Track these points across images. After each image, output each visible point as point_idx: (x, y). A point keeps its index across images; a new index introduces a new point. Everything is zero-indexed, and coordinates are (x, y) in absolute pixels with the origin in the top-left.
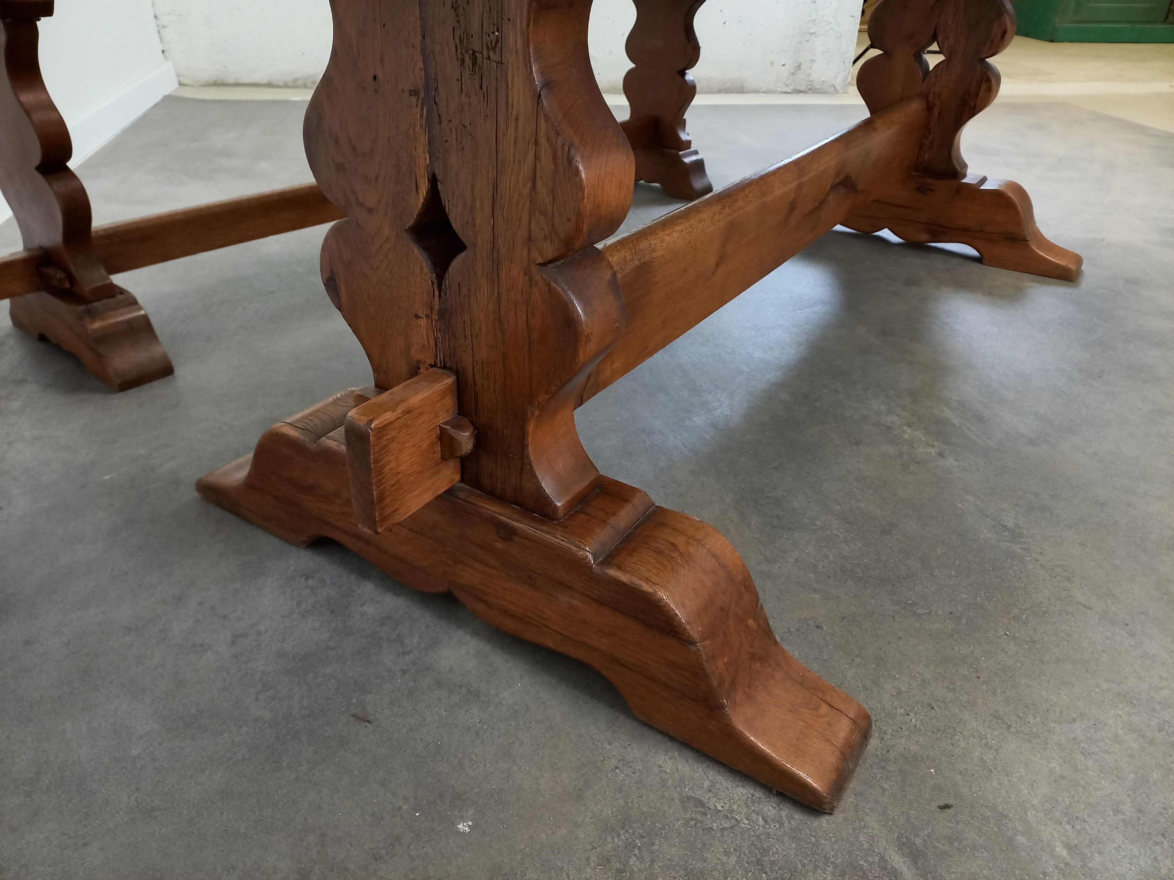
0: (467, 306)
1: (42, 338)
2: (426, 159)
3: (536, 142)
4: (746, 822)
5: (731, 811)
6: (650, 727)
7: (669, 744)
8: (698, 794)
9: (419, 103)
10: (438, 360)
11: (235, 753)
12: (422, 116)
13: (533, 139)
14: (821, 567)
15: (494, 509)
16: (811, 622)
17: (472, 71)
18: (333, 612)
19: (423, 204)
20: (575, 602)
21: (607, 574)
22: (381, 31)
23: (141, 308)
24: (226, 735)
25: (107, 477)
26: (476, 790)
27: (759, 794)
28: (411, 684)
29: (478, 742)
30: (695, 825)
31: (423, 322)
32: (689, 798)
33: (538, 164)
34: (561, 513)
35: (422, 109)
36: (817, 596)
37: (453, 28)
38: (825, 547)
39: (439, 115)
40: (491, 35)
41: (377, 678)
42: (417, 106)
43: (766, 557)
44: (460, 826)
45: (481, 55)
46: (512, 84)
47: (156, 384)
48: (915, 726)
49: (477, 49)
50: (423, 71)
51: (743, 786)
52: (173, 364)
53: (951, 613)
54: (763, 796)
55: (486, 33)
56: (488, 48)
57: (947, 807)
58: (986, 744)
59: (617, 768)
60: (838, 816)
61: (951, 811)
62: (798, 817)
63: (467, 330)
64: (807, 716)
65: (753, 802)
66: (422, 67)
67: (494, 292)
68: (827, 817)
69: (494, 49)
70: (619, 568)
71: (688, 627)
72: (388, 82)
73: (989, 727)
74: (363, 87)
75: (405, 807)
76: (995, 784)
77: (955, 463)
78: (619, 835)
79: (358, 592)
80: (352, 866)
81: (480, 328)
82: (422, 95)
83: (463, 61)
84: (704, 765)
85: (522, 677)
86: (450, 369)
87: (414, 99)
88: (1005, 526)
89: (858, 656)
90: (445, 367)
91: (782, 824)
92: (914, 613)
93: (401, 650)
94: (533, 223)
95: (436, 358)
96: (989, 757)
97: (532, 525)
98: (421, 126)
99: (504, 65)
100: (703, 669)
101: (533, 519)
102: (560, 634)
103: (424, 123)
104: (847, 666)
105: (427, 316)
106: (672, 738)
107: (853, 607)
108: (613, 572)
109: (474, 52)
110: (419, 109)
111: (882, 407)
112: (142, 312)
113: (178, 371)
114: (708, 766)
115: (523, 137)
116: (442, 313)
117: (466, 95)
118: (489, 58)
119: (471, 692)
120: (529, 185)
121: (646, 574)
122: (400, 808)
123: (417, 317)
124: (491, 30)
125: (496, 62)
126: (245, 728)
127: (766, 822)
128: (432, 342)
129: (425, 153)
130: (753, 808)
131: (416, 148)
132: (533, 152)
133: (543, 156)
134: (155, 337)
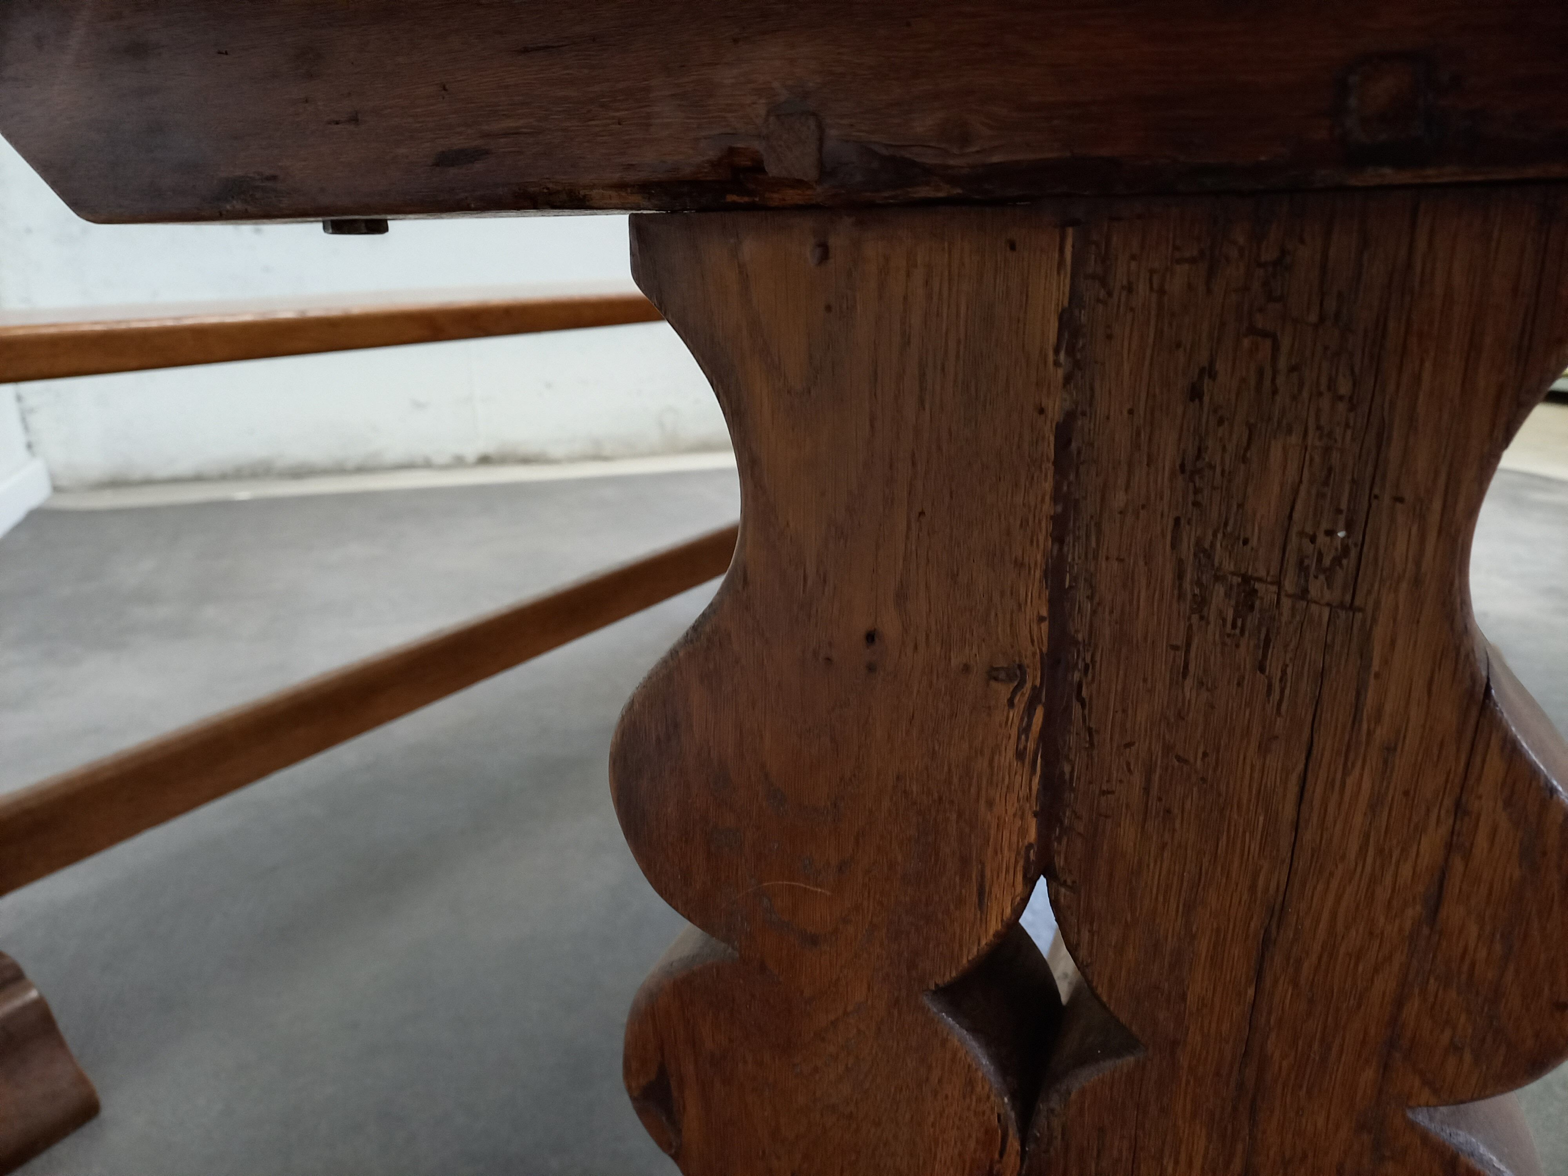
2: (1023, 832)
3: (1459, 809)
9: (1021, 701)
12: (1026, 730)
13: (1448, 802)
17: (1234, 626)
19: (997, 935)
22: (909, 527)
23: (29, 987)
33: (1458, 864)
35: (1030, 711)
37: (1177, 521)
39: (1090, 730)
40: (1321, 539)
42: (1011, 703)
45: (1274, 588)
46: (1386, 662)
49: (1262, 573)
50: (1045, 626)
55: (1302, 534)
56: (1302, 568)
66: (1044, 612)
67: (1230, 1161)
69: (1329, 573)
72: (916, 647)
74: (828, 659)
82: (1034, 678)
83: (1201, 603)
87: (1003, 691)
94: (1412, 1009)
98: (1020, 755)
99: (1359, 616)
103: (1031, 745)
109: (1246, 579)
110: (1014, 715)
112: (33, 994)
115: (1406, 793)
117: (1201, 684)
118: (1304, 593)
120: (1413, 912)
124: (1325, 525)
125: (1328, 604)
129: (1022, 818)
131: (990, 804)
132: (1444, 830)
133: (1482, 841)
134: (61, 1044)
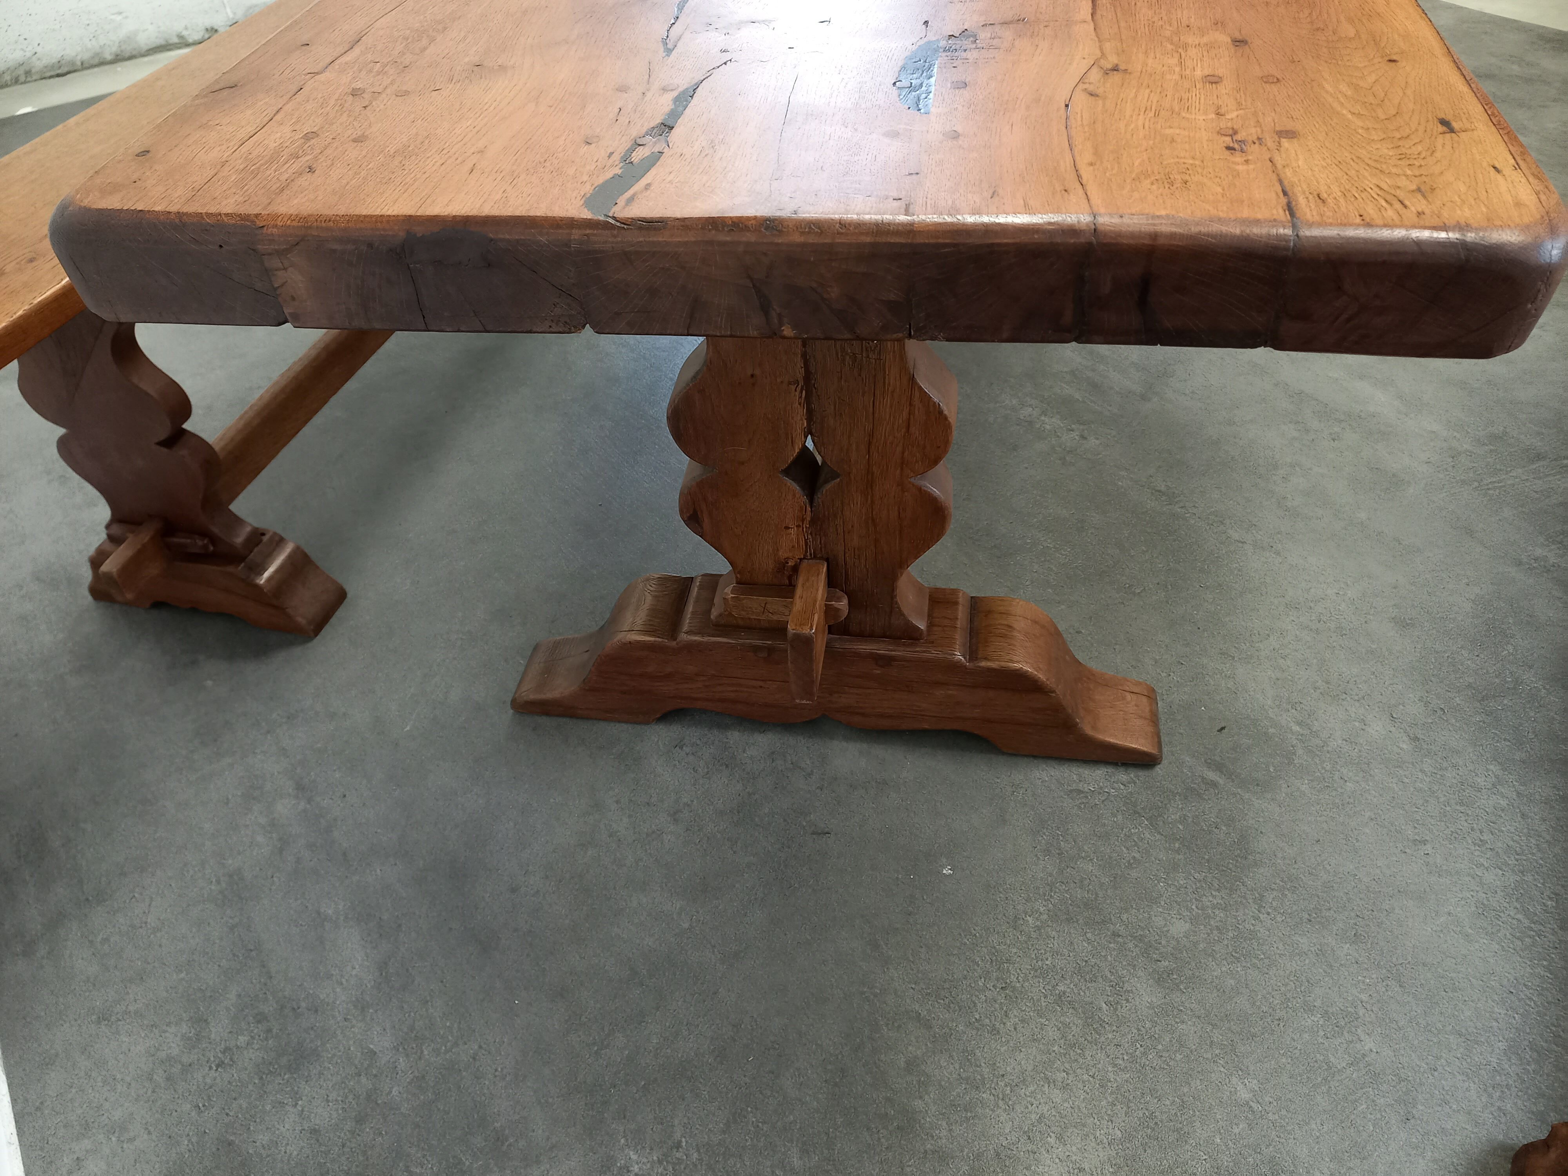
0: (840, 513)
2: (803, 424)
3: (911, 404)
4: (1114, 791)
5: (1101, 788)
6: (1015, 755)
7: (1035, 761)
8: (1074, 786)
9: (799, 389)
10: (808, 554)
11: (756, 894)
12: (801, 397)
13: (908, 403)
14: (1052, 580)
15: (871, 648)
16: (1071, 631)
17: (852, 366)
18: (727, 766)
20: (950, 692)
21: (980, 667)
23: (290, 542)
24: (737, 885)
26: (936, 846)
27: (1110, 770)
28: (833, 795)
29: (912, 815)
30: (1085, 806)
31: (793, 532)
32: (1071, 791)
33: (912, 417)
34: (925, 633)
35: (801, 392)
36: (1063, 607)
39: (818, 396)
40: (871, 344)
41: (806, 801)
42: (796, 390)
44: (945, 872)
45: (861, 356)
46: (890, 372)
48: (1178, 681)
49: (858, 353)
50: (803, 369)
51: (1098, 769)
52: (345, 587)
53: (1158, 584)
54: (1113, 770)
55: (866, 343)
56: (867, 351)
57: (1223, 728)
58: (1226, 676)
59: (1014, 792)
60: (1165, 762)
61: (1226, 730)
62: (1142, 773)
63: (839, 530)
64: (1122, 706)
65: (1110, 777)
66: (802, 366)
67: (867, 501)
68: (1159, 766)
69: (874, 352)
70: (986, 659)
71: (1048, 683)
72: (766, 378)
73: (1222, 663)
74: (739, 383)
75: (900, 876)
76: (1242, 701)
77: (1097, 442)
78: (1044, 834)
79: (731, 742)
80: (898, 926)
81: (852, 526)
82: (801, 383)
83: (843, 361)
84: (1066, 766)
85: (905, 757)
86: (821, 558)
87: (793, 387)
88: (1160, 491)
89: (1116, 644)
90: (815, 557)
91: (1135, 783)
92: (1134, 594)
93: (804, 773)
94: (906, 453)
95: (806, 552)
96: (1230, 684)
97: (908, 649)
98: (800, 404)
99: (882, 361)
100: (1062, 706)
101: (904, 645)
102: (935, 717)
103: (803, 401)
104: (1113, 655)
105: (798, 526)
106: (1035, 757)
107: (1092, 606)
108: (983, 664)
109: (854, 354)
110: (797, 393)
111: (1014, 401)
112: (294, 545)
113: (351, 590)
114: (1069, 766)
115: (898, 400)
116: (813, 522)
117: (846, 380)
118: (868, 357)
119: (879, 783)
120: (903, 430)
121: (1008, 657)
122: (897, 878)
123: (787, 528)
124: (871, 341)
125: (874, 359)
126: (746, 876)
127: (1125, 785)
128: (802, 543)
129: (802, 420)
130: (1112, 780)
131: (793, 418)
132: (908, 410)
133: (916, 412)
134: (317, 567)
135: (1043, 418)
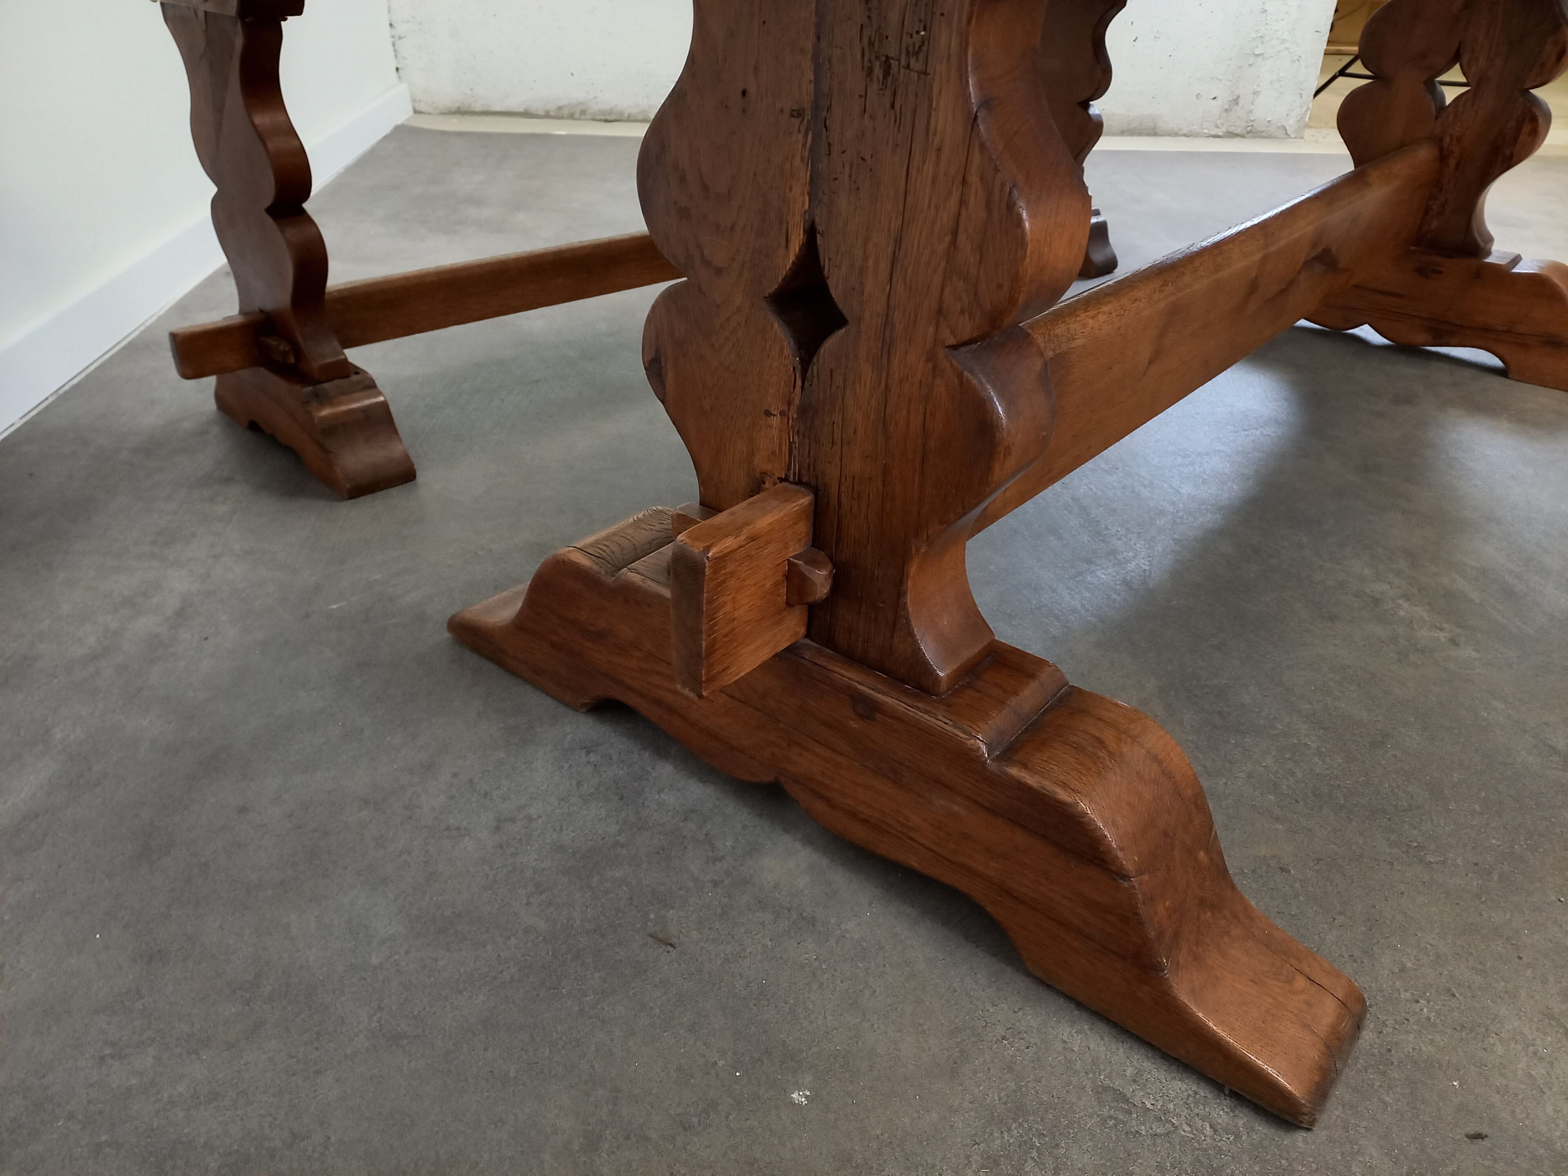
0: (840, 401)
1: (254, 427)
2: (803, 203)
3: (964, 180)
4: (1188, 1129)
5: (1166, 1112)
6: (1049, 987)
7: (1076, 1013)
8: (1118, 1084)
9: (803, 128)
10: (792, 472)
11: (501, 972)
12: (804, 145)
13: (960, 178)
14: (1284, 787)
15: (851, 676)
16: (1273, 863)
17: (883, 84)
18: (622, 798)
19: (793, 263)
20: (956, 808)
21: (1007, 774)
22: (759, 30)
23: (380, 394)
24: (489, 947)
25: (335, 607)
26: (815, 1049)
27: (1204, 1092)
28: (725, 900)
29: (815, 986)
30: (1116, 1126)
31: (775, 421)
32: (1106, 1089)
33: (963, 211)
34: (944, 686)
35: (806, 136)
36: (1280, 827)
37: (862, 26)
38: (1290, 759)
39: (829, 144)
40: (915, 35)
41: (681, 889)
42: (799, 131)
43: (1205, 767)
44: (795, 1096)
45: (897, 63)
46: (938, 102)
47: (394, 491)
48: (1429, 1019)
49: (893, 55)
50: (812, 85)
51: (1181, 1080)
52: (416, 467)
53: (1476, 864)
54: (1210, 1096)
55: (907, 33)
56: (908, 52)
57: (1479, 1136)
58: (1535, 1054)
59: (1004, 1038)
60: (1320, 1133)
61: (1486, 1143)
62: (1262, 1130)
63: (836, 434)
64: (1277, 990)
65: (1197, 1104)
66: (812, 78)
67: (880, 383)
68: (1304, 1134)
69: (917, 53)
70: (1025, 766)
71: (1120, 854)
72: (762, 99)
73: (1538, 1029)
74: (727, 106)
75: (721, 1063)
76: (1549, 1109)
77: (1474, 655)
78: (1009, 1130)
79: (654, 775)
80: (654, 1135)
81: (855, 432)
82: (808, 116)
83: (870, 71)
84: (1126, 1046)
85: (871, 904)
86: (806, 485)
87: (796, 122)
88: (1553, 748)
89: (1340, 913)
90: (799, 483)
91: (1238, 1136)
92: (1421, 861)
93: (710, 854)
94: (948, 290)
95: (789, 469)
96: (1538, 1071)
97: (904, 699)
98: (802, 159)
99: (928, 77)
100: (1137, 914)
101: (905, 692)
102: (930, 849)
103: (807, 154)
104: (1325, 926)
105: (782, 413)
106: (1080, 1005)
107: (1333, 846)
108: (1014, 771)
109: (887, 58)
110: (801, 137)
111: (1366, 571)
112: (381, 399)
113: (422, 477)
114: (1131, 1048)
115: (945, 174)
116: (803, 411)
117: (871, 116)
118: (908, 67)
119: (804, 918)
120: (948, 238)
121: (1062, 778)
122: (715, 1063)
123: (768, 413)
124: (916, 29)
125: (917, 72)
126: (513, 941)
127: (1215, 1131)
128: (785, 449)
129: (803, 195)
130: (1196, 1111)
131: (791, 189)
132: (959, 193)
133: (972, 199)
134: (395, 431)
135: (1401, 602)
